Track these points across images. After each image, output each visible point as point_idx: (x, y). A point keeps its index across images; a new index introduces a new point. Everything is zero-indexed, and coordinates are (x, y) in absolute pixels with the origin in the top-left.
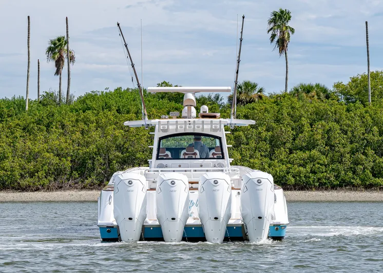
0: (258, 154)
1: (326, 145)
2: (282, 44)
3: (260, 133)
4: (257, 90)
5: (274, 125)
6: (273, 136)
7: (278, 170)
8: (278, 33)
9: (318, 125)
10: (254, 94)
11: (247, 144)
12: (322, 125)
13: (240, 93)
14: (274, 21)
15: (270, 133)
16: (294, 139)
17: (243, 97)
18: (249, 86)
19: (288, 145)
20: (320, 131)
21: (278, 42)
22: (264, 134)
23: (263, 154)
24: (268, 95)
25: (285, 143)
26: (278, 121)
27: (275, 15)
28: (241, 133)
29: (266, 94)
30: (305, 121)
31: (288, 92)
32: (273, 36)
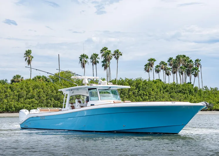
0: (13, 100)
1: (38, 97)
2: (29, 62)
3: (14, 93)
4: (21, 78)
5: (20, 90)
6: (19, 94)
7: (20, 106)
8: (28, 58)
9: (35, 90)
10: (20, 79)
11: (10, 97)
12: (37, 90)
13: (15, 79)
14: (26, 54)
15: (18, 93)
16: (27, 95)
17: (16, 80)
18: (18, 76)
19: (25, 97)
20: (36, 92)
21: (28, 61)
22: (16, 93)
23: (15, 100)
24: (25, 79)
25: (23, 96)
26: (22, 89)
27: (27, 52)
28: (8, 93)
29: (24, 79)
30: (31, 89)
31: (32, 78)
32: (26, 59)
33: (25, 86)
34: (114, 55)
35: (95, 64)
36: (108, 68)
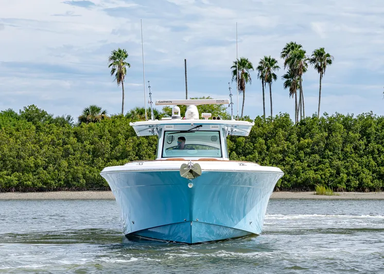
0: (82, 163)
1: (136, 156)
2: (120, 77)
3: (85, 146)
4: (101, 112)
5: (96, 139)
6: (94, 149)
7: (96, 175)
8: (117, 68)
9: (130, 140)
10: (98, 115)
11: (74, 155)
12: (133, 140)
13: (88, 114)
14: (113, 58)
15: (93, 146)
16: (112, 149)
17: (89, 117)
18: (95, 109)
19: (107, 155)
20: (131, 144)
21: (116, 74)
22: (88, 146)
23: (86, 162)
24: (110, 116)
25: (104, 154)
26: (101, 137)
27: (115, 54)
28: (69, 146)
29: (108, 115)
30: (120, 137)
31: (125, 114)
32: (114, 70)
33: (109, 131)
34: (313, 61)
35: (269, 81)
36: (298, 91)
